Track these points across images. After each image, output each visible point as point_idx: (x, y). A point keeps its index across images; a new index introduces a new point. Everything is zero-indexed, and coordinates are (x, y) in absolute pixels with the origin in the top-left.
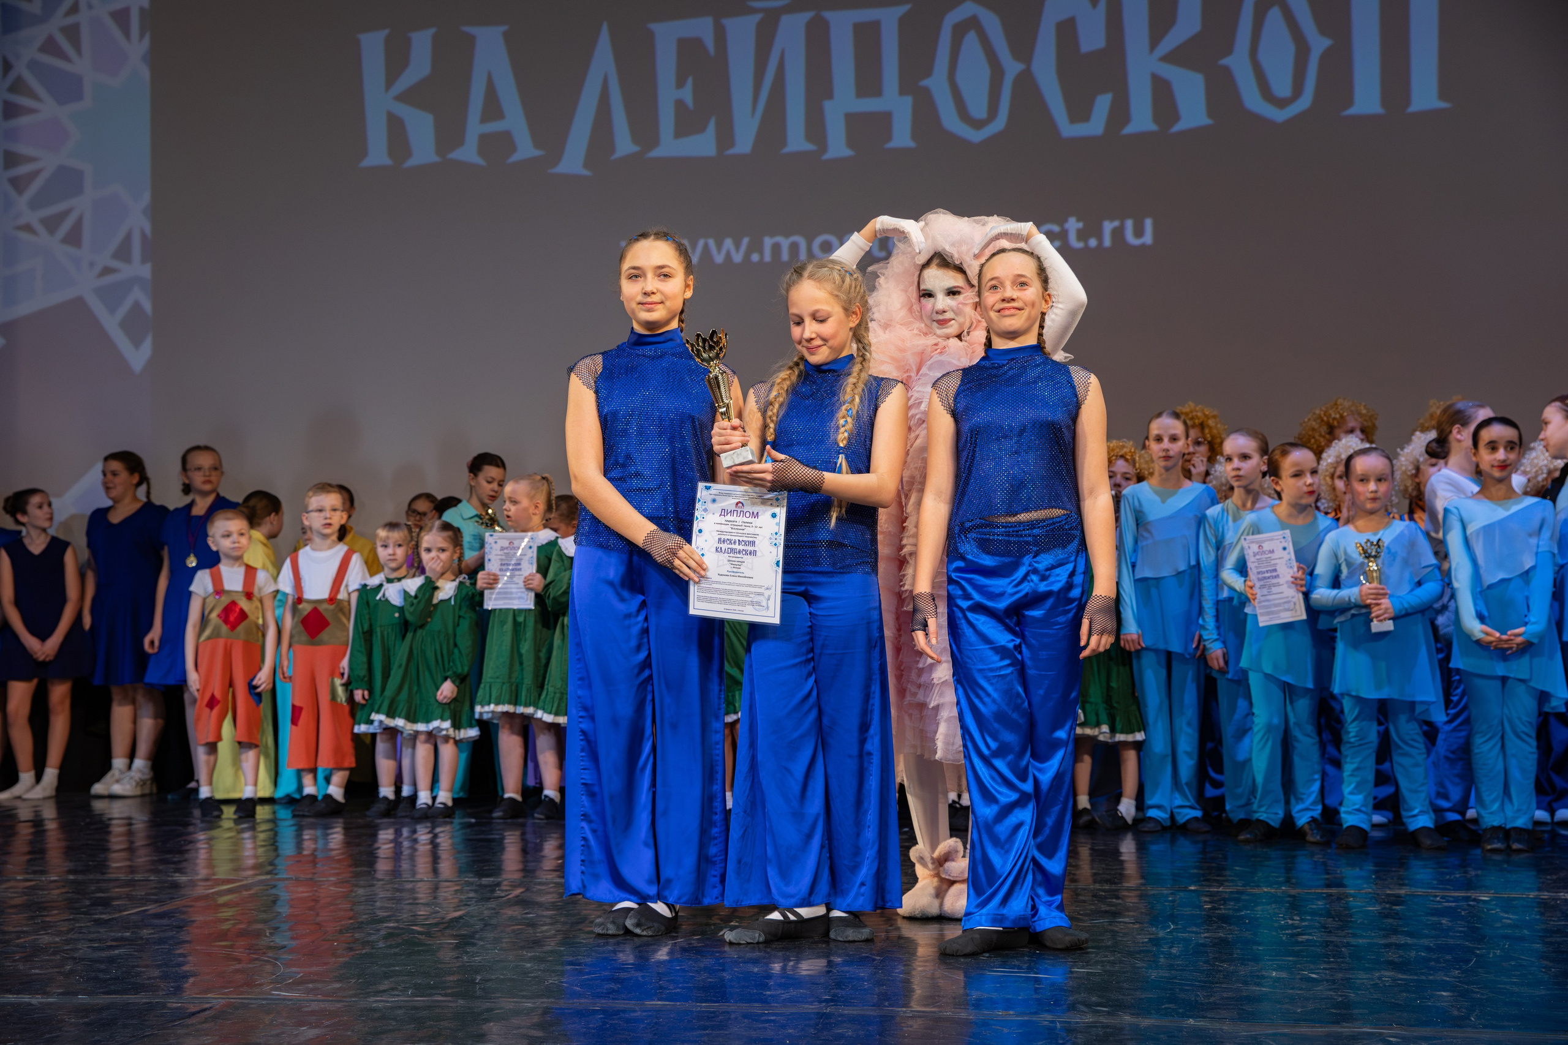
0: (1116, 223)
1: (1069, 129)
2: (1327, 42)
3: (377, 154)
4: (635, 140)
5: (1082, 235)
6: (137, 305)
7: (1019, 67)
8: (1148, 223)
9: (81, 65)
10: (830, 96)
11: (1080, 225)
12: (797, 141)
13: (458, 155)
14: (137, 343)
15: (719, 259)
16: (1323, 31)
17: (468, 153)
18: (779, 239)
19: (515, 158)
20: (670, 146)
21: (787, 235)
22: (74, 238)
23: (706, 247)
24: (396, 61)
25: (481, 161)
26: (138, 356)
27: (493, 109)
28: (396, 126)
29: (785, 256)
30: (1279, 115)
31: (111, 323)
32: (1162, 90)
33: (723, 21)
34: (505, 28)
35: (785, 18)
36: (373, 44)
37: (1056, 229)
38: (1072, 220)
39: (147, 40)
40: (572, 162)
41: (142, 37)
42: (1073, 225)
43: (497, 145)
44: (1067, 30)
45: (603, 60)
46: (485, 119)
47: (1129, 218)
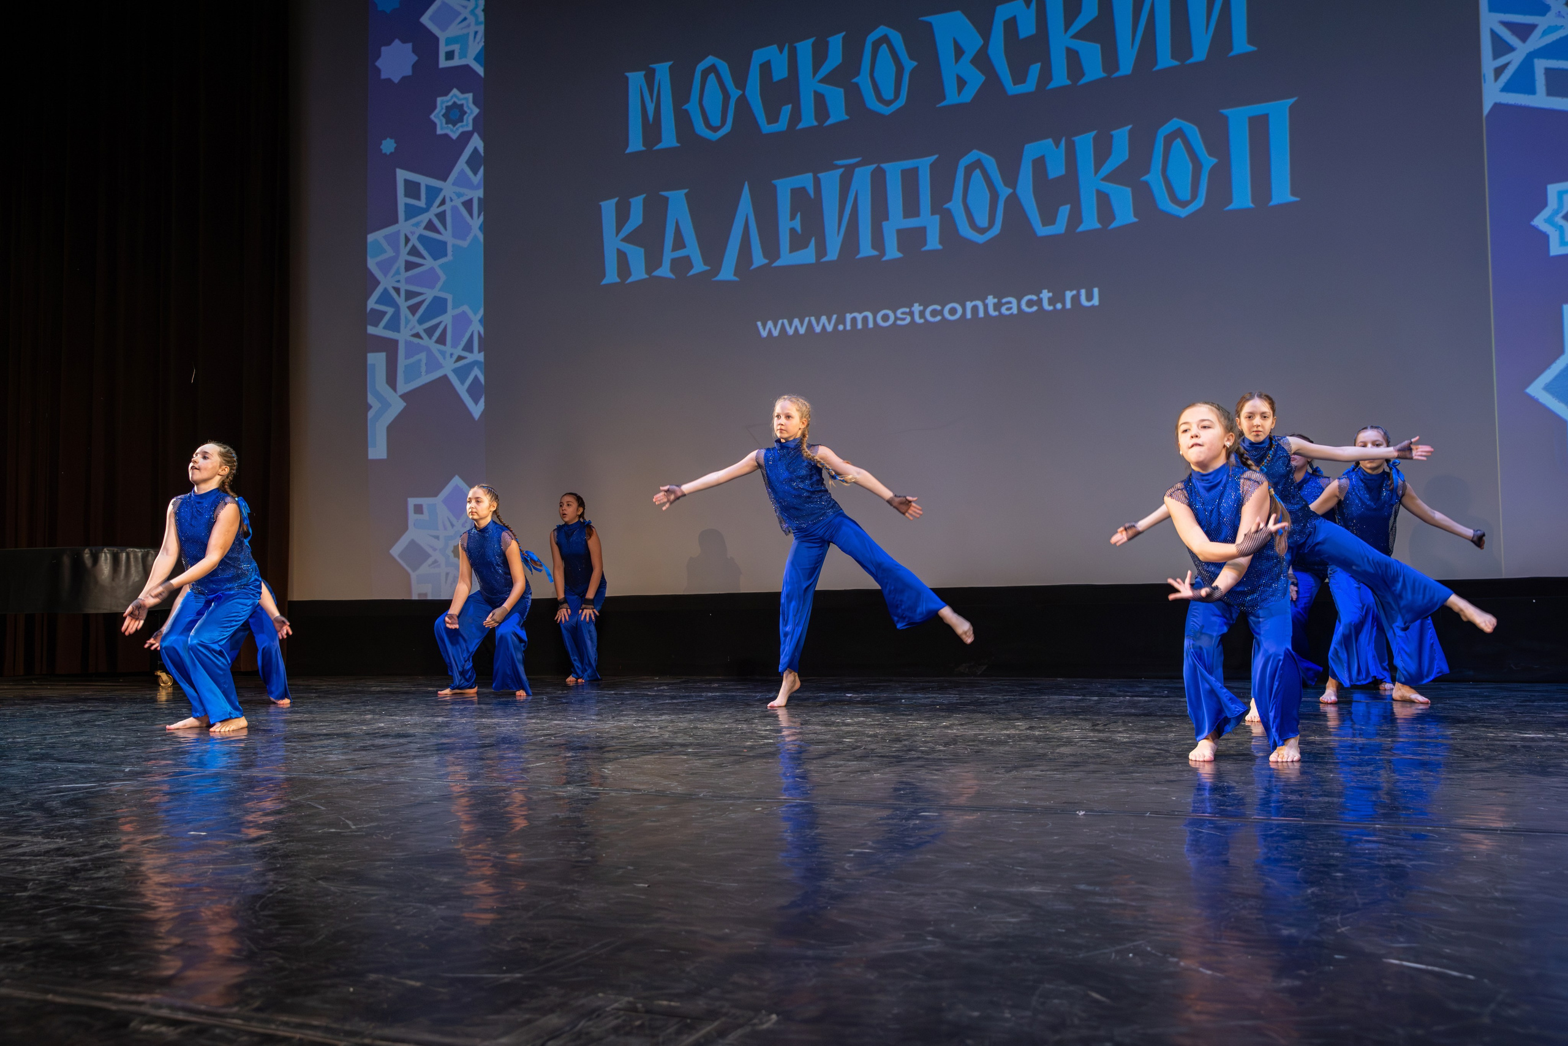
0: (1074, 292)
1: (1042, 231)
2: (1214, 161)
3: (612, 276)
4: (765, 256)
5: (1051, 301)
6: (476, 378)
7: (1010, 191)
8: (1096, 291)
9: (447, 236)
10: (887, 219)
11: (1051, 294)
12: (866, 249)
13: (657, 273)
14: (476, 402)
15: (818, 329)
16: (1211, 153)
17: (664, 271)
18: (855, 314)
19: (691, 273)
20: (787, 258)
21: (860, 313)
22: (442, 340)
23: (810, 322)
24: (622, 216)
25: (672, 276)
26: (477, 410)
27: (679, 243)
28: (622, 256)
29: (860, 326)
30: (1183, 213)
31: (462, 390)
32: (1103, 200)
33: (820, 175)
34: (686, 191)
35: (857, 170)
36: (609, 207)
37: (1034, 298)
38: (1045, 292)
39: (482, 218)
40: (727, 272)
41: (479, 217)
42: (1046, 295)
43: (682, 265)
44: (1040, 164)
45: (745, 206)
46: (674, 249)
47: (1083, 288)
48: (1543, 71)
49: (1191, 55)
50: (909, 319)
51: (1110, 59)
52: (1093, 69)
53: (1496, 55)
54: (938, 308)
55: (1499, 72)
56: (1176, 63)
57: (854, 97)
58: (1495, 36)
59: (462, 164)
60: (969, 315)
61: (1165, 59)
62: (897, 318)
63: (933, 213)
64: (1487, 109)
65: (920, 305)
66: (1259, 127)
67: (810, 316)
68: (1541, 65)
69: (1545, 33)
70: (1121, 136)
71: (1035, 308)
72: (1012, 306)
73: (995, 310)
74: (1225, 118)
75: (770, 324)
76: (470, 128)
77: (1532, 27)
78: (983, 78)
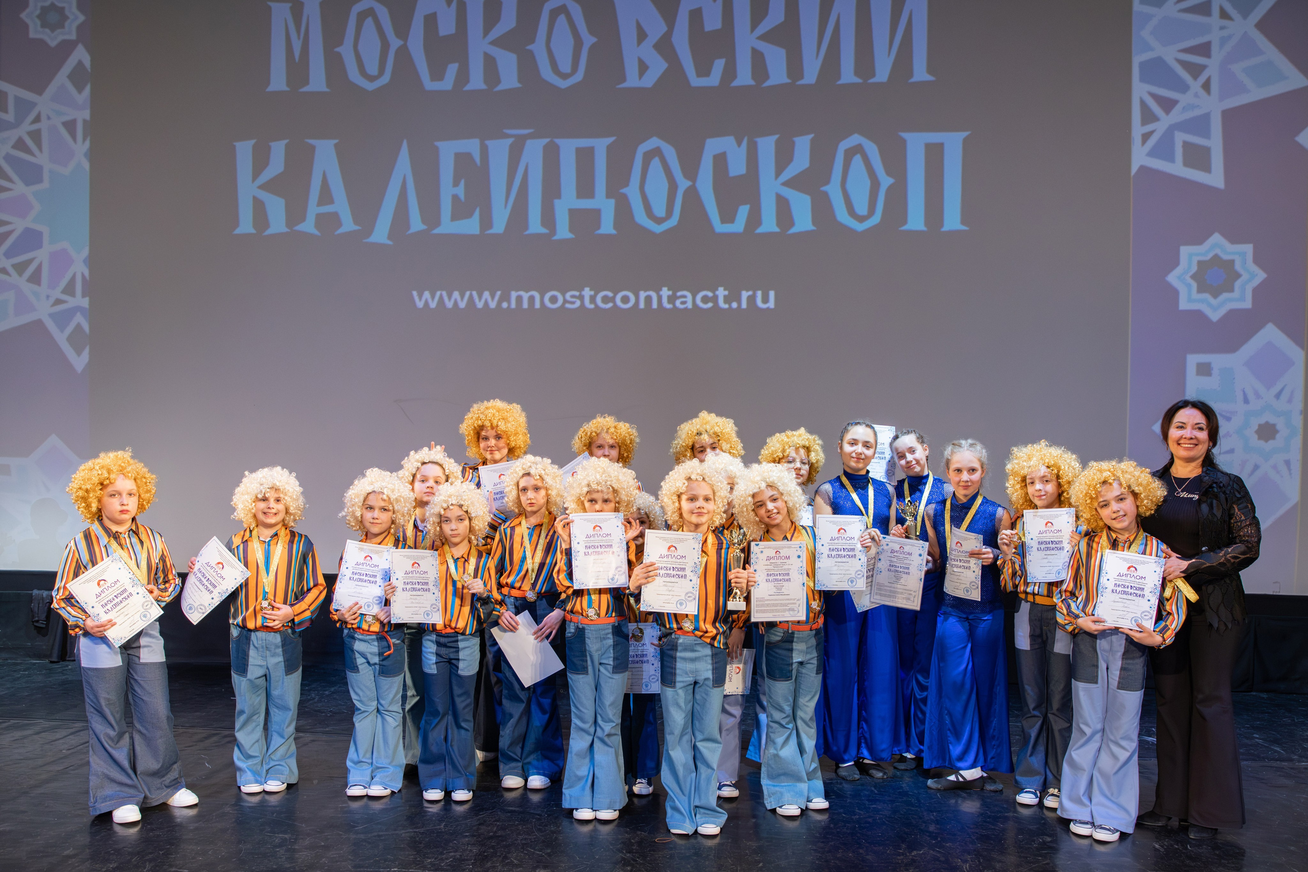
0: (750, 293)
1: (720, 227)
2: (891, 180)
3: (246, 226)
4: (424, 222)
5: (727, 300)
6: (79, 326)
7: (689, 183)
8: (772, 294)
9: (42, 159)
10: (559, 196)
11: (726, 293)
12: (535, 226)
13: (301, 227)
14: (78, 353)
15: (480, 305)
16: (889, 173)
18: (522, 293)
19: (341, 231)
20: (448, 226)
21: (527, 292)
22: (35, 279)
23: (471, 296)
24: (261, 161)
25: (316, 232)
26: (79, 362)
27: (326, 197)
28: (259, 207)
29: (525, 305)
30: (859, 227)
31: (61, 338)
32: (783, 205)
33: (487, 142)
34: (336, 141)
35: (529, 142)
36: (244, 150)
37: (710, 294)
38: (721, 289)
39: (88, 143)
40: (381, 234)
41: (84, 140)
42: (721, 292)
43: (329, 221)
44: (721, 160)
45: (403, 166)
46: (320, 203)
47: (759, 290)
48: (1181, 144)
49: (873, 75)
50: (578, 303)
51: (795, 66)
52: (778, 75)
53: (1144, 122)
54: (610, 294)
55: (1146, 137)
56: (858, 80)
57: (527, 65)
58: (1143, 103)
59: (62, 78)
60: (642, 305)
61: (848, 75)
62: (565, 301)
63: (608, 196)
64: (1134, 169)
65: (591, 290)
66: (935, 154)
67: (471, 290)
68: (1180, 138)
69: (1184, 109)
70: (803, 145)
71: (710, 305)
72: (686, 300)
73: (669, 302)
74: (904, 142)
75: (427, 294)
76: (73, 37)
77: (1174, 103)
78: (664, 65)
